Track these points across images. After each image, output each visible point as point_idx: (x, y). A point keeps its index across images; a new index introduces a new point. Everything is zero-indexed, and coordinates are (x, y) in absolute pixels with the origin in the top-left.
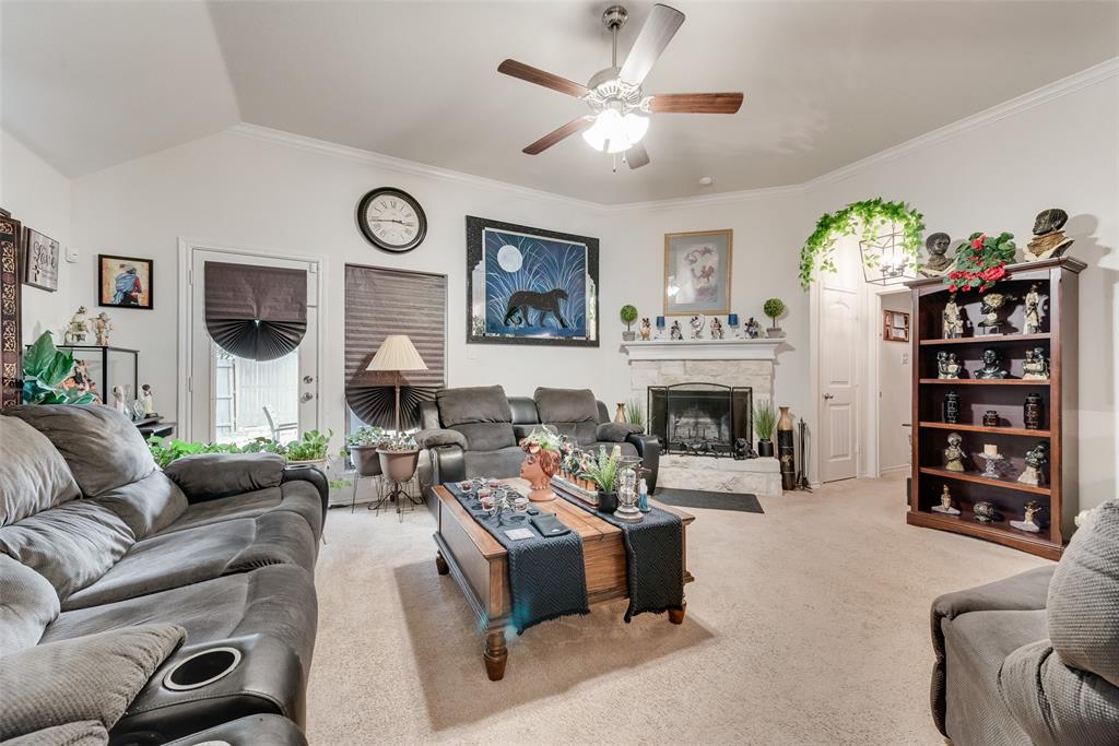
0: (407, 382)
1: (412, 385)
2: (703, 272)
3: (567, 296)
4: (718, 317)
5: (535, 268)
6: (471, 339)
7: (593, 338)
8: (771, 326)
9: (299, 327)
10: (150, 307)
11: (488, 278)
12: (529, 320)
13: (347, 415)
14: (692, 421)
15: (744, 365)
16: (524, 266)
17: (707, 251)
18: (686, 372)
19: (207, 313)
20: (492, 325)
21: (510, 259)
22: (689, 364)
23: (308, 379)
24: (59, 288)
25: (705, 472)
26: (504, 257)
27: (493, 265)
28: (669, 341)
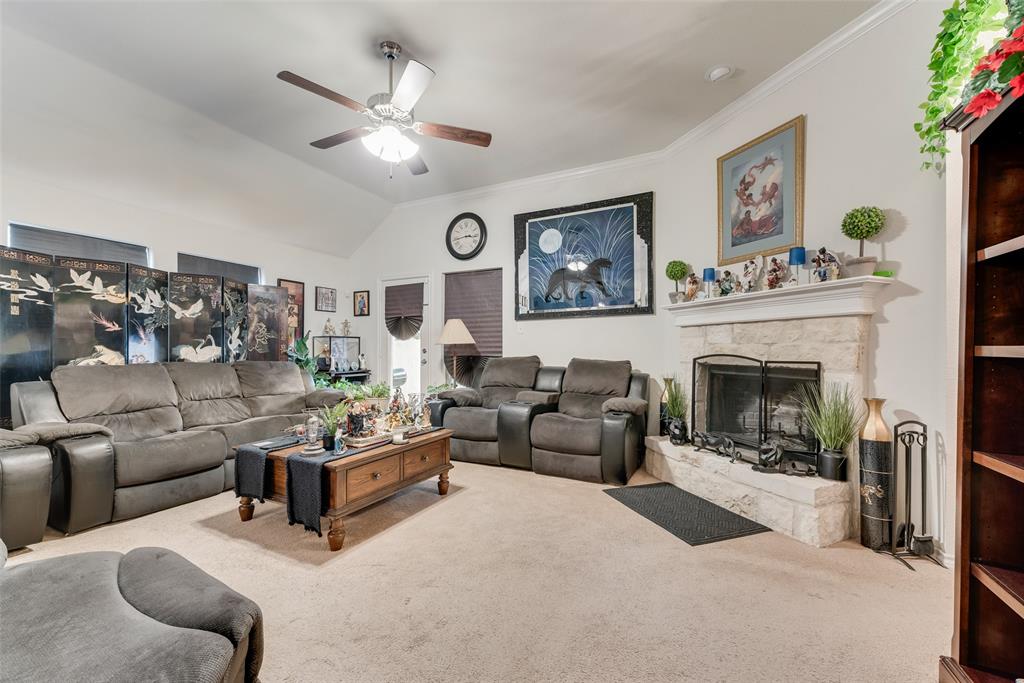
0: (478, 352)
1: (482, 355)
2: (763, 194)
3: (610, 263)
4: (776, 257)
5: (575, 243)
6: (519, 317)
7: (644, 304)
8: (856, 255)
9: (419, 319)
10: (368, 315)
11: (531, 263)
12: (569, 293)
13: (447, 376)
14: (794, 410)
15: (810, 325)
16: (564, 244)
17: (769, 161)
18: (734, 341)
19: (386, 314)
20: (536, 302)
21: (551, 241)
22: (737, 328)
23: (424, 351)
24: (337, 310)
25: (716, 478)
26: (545, 241)
27: (535, 252)
28: (713, 299)
